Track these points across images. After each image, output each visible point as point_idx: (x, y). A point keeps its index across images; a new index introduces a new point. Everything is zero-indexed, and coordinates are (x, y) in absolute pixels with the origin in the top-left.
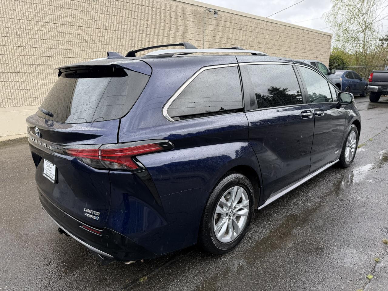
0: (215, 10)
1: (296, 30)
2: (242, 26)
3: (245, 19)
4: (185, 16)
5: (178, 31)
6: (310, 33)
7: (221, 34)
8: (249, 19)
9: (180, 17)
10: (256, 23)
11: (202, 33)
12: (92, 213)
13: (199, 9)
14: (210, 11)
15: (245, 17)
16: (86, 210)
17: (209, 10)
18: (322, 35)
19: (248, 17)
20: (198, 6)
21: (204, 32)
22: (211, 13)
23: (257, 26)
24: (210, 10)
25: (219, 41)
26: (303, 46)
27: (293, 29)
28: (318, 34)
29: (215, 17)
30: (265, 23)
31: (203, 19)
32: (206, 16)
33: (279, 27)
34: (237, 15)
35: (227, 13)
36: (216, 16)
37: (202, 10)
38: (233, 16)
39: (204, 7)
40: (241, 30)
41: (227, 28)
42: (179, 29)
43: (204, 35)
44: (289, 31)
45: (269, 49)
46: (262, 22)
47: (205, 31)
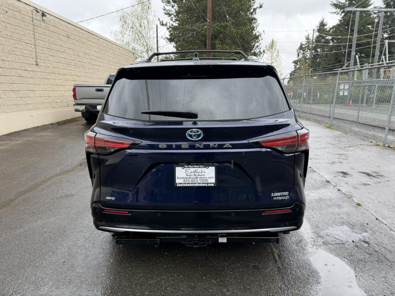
0: (43, 12)
1: (111, 44)
2: (69, 34)
4: (12, 12)
5: (6, 29)
6: (121, 48)
7: (51, 39)
9: (6, 12)
10: (80, 32)
11: (32, 36)
12: (282, 195)
13: (26, 7)
15: (71, 25)
16: (274, 194)
17: (36, 10)
18: (129, 52)
19: (73, 25)
20: (25, 3)
21: (34, 35)
22: (39, 13)
23: (81, 36)
24: (38, 11)
25: (50, 46)
26: (117, 60)
27: (109, 43)
28: (125, 50)
29: (44, 20)
30: (88, 33)
31: (32, 20)
32: (34, 17)
33: (99, 39)
34: (63, 22)
36: (44, 18)
37: (30, 9)
39: (31, 6)
40: (69, 38)
41: (56, 34)
42: (6, 27)
43: (34, 38)
44: (106, 45)
45: (94, 61)
46: (86, 33)
47: (36, 34)
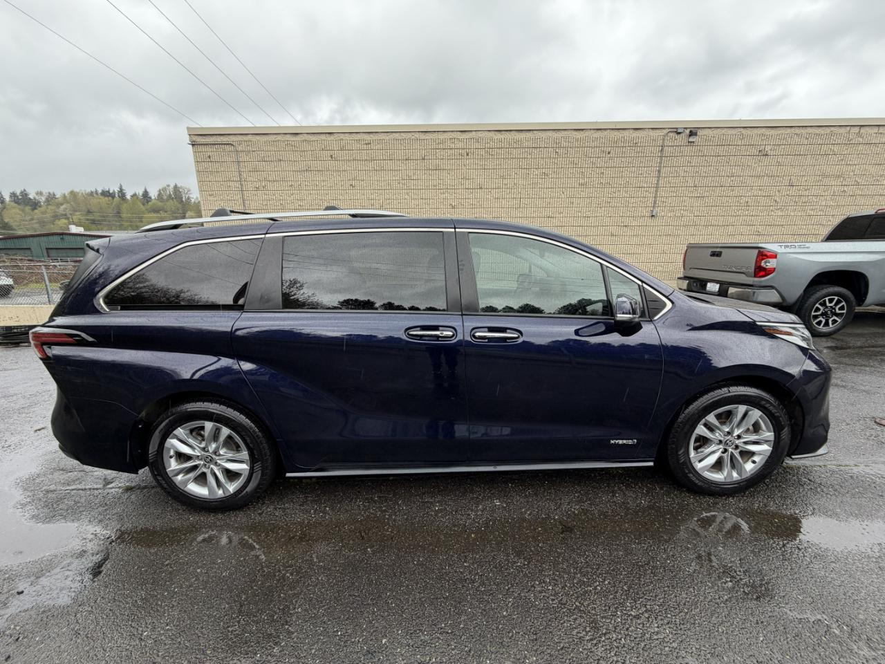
0: (692, 129)
2: (769, 148)
3: (779, 132)
4: (619, 150)
8: (793, 129)
9: (609, 153)
13: (652, 133)
14: (680, 133)
17: (676, 132)
20: (651, 128)
21: (659, 171)
22: (682, 135)
24: (679, 131)
29: (691, 142)
31: (661, 149)
32: (667, 143)
35: (726, 130)
36: (693, 139)
37: (660, 134)
38: (744, 131)
39: (664, 129)
40: (766, 155)
43: (659, 177)
47: (664, 170)
